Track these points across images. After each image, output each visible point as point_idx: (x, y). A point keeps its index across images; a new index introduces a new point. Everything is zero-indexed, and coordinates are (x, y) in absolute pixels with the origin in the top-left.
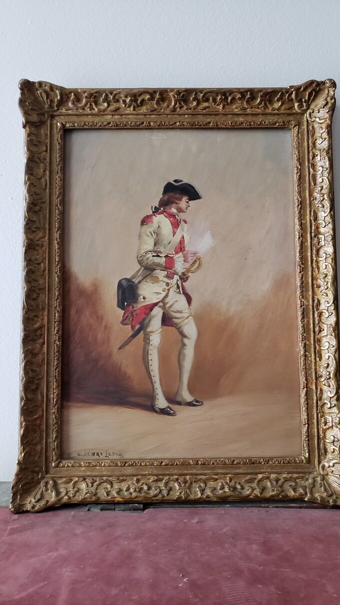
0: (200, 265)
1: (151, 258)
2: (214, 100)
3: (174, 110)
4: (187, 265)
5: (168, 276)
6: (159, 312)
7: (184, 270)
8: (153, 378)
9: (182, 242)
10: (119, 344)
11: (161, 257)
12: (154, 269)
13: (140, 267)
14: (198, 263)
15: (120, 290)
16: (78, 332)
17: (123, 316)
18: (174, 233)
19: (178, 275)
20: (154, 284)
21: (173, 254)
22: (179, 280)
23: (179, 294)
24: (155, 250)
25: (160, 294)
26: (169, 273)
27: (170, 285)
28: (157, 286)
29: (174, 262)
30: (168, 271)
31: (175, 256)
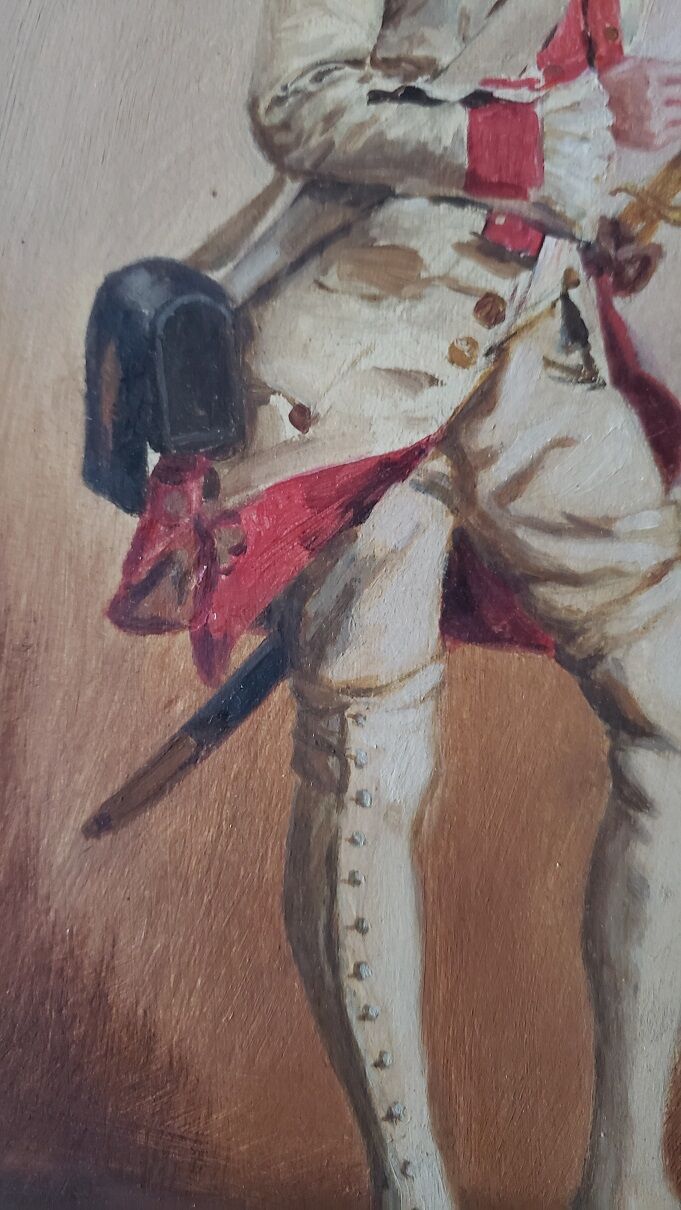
1: (361, 112)
4: (644, 168)
5: (491, 247)
6: (418, 529)
7: (617, 205)
8: (373, 1076)
11: (436, 102)
12: (383, 195)
13: (267, 173)
15: (111, 350)
17: (132, 562)
19: (573, 238)
20: (385, 303)
21: (530, 84)
22: (582, 274)
23: (583, 382)
24: (392, 55)
25: (433, 381)
26: (500, 221)
27: (509, 313)
28: (408, 320)
29: (539, 140)
30: (490, 211)
31: (542, 100)
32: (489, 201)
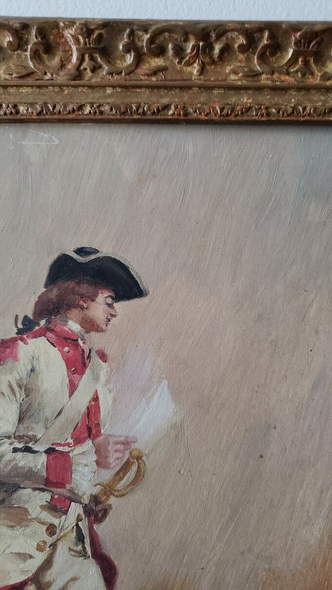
0: (139, 475)
1: (10, 456)
2: (179, 52)
3: (78, 74)
4: (106, 475)
7: (96, 490)
9: (93, 411)
11: (35, 452)
12: (17, 487)
14: (134, 468)
18: (73, 388)
19: (81, 503)
20: (16, 528)
21: (68, 445)
22: (83, 516)
23: (82, 556)
24: (22, 434)
25: (31, 557)
26: (56, 497)
27: (58, 531)
28: (23, 534)
29: (71, 467)
30: (53, 493)
31: (72, 451)
32: (52, 489)
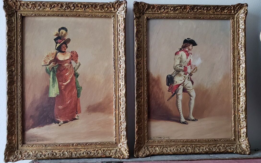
1: (179, 67)
2: (203, 9)
3: (188, 12)
5: (185, 74)
6: (181, 87)
7: (191, 72)
9: (190, 61)
10: (167, 99)
11: (182, 67)
12: (180, 71)
13: (174, 70)
14: (196, 69)
15: (167, 79)
16: (153, 94)
18: (187, 58)
20: (180, 77)
21: (187, 66)
22: (189, 75)
23: (189, 80)
24: (180, 64)
25: (182, 80)
27: (186, 77)
29: (187, 69)
32: (185, 72)
